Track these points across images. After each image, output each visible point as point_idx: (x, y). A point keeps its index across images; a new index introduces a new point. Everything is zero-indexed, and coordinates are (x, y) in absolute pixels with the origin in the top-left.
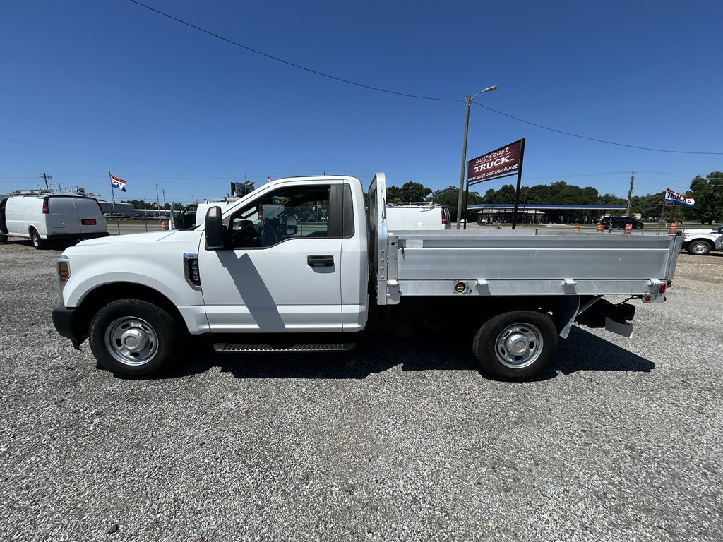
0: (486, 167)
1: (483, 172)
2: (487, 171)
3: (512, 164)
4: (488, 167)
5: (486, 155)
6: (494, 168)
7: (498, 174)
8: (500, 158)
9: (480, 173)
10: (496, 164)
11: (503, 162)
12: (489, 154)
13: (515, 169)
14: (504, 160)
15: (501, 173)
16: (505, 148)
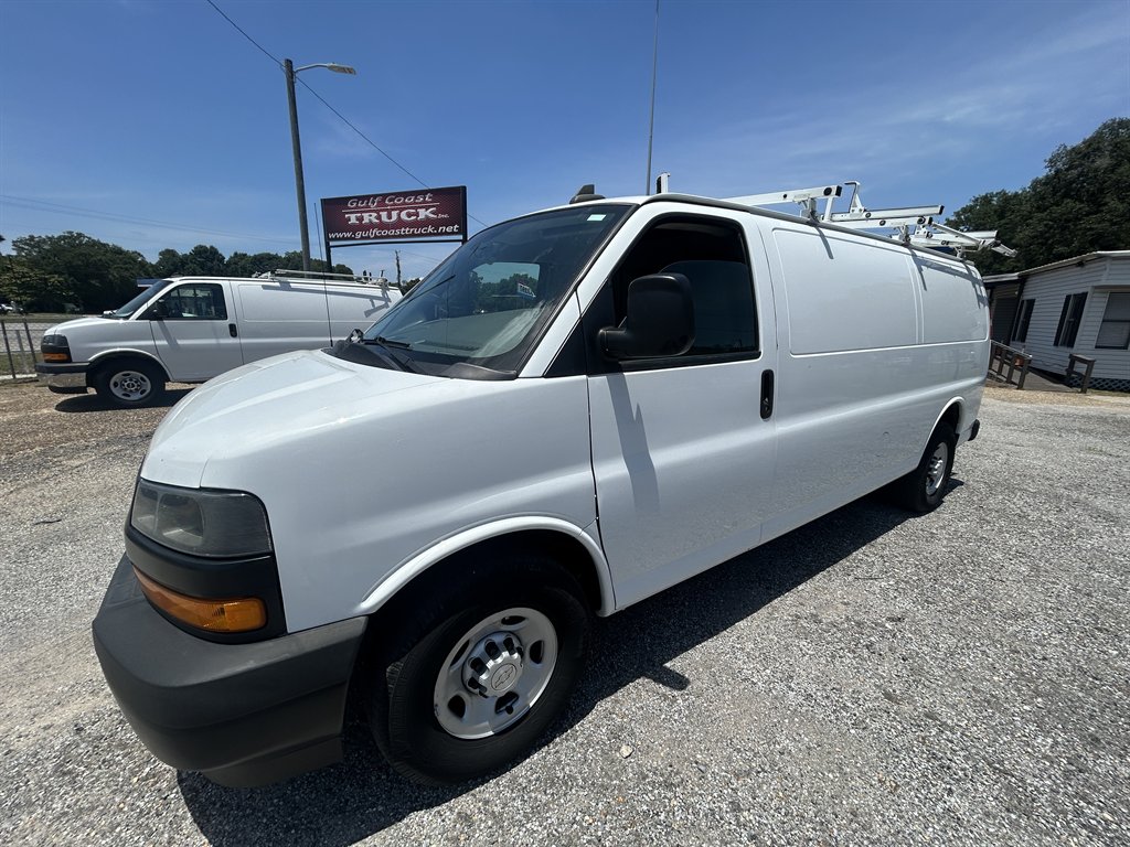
0: (379, 217)
1: (371, 226)
2: (382, 226)
3: (446, 223)
4: (384, 218)
5: (375, 196)
6: (400, 224)
7: (413, 235)
8: (416, 208)
9: (361, 227)
10: (404, 215)
11: (421, 217)
12: (385, 196)
13: (453, 233)
14: (423, 214)
15: (421, 235)
16: (424, 193)
